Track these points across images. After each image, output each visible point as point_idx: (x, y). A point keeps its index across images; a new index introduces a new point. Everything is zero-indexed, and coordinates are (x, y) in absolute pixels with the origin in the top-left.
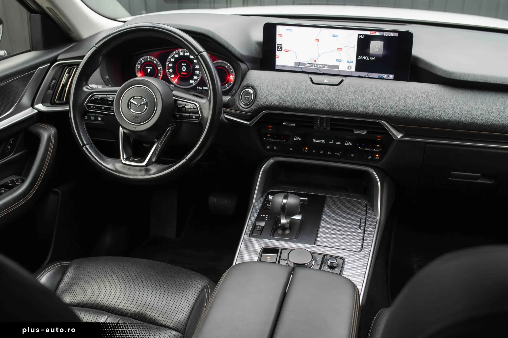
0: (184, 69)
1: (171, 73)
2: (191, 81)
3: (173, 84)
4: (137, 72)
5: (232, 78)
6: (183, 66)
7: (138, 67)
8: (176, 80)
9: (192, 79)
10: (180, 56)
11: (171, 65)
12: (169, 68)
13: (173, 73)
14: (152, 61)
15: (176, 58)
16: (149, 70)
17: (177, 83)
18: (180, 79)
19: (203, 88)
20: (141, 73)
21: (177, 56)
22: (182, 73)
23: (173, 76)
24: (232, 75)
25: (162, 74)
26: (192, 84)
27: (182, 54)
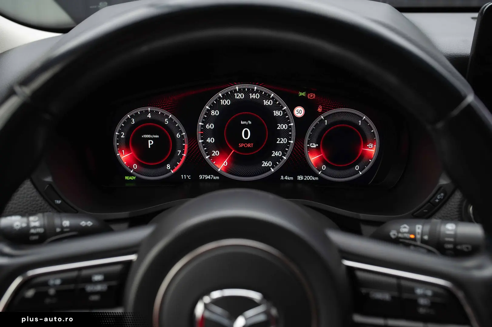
0: (246, 134)
1: (209, 148)
2: (265, 164)
3: (216, 173)
4: (116, 149)
5: (372, 149)
6: (245, 126)
7: (119, 136)
8: (225, 163)
9: (268, 158)
10: (236, 103)
11: (210, 126)
12: (206, 134)
13: (217, 146)
14: (160, 119)
15: (224, 110)
16: (150, 143)
17: (226, 169)
18: (234, 160)
19: (296, 178)
20: (127, 151)
21: (226, 102)
22: (241, 145)
23: (216, 153)
24: (374, 143)
25: (186, 150)
26: (268, 169)
27: (240, 96)
